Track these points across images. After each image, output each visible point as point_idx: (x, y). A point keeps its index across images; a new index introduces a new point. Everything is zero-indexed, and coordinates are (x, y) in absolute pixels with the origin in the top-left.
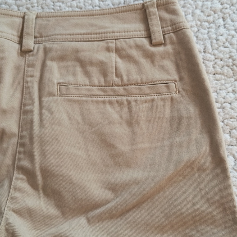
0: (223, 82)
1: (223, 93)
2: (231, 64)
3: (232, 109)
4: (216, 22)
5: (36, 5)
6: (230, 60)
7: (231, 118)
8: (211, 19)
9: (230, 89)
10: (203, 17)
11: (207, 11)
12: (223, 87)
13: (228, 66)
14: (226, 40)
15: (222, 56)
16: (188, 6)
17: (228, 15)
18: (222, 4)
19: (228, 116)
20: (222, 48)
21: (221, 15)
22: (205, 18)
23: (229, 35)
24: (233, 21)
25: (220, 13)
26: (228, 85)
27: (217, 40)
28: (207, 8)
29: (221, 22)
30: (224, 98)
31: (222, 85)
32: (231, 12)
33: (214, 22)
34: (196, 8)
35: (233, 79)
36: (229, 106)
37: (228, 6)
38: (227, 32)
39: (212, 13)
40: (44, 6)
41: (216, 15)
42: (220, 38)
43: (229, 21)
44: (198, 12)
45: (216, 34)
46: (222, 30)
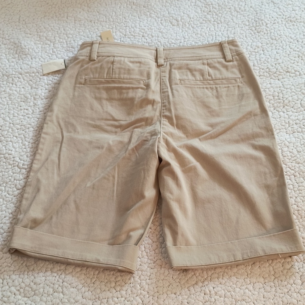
0: (264, 79)
1: (265, 84)
2: (268, 71)
3: (269, 91)
4: (259, 52)
5: (160, 45)
6: (268, 69)
7: (269, 95)
8: (256, 51)
9: (268, 83)
10: (252, 50)
11: (254, 47)
12: (264, 82)
13: (267, 72)
14: (265, 60)
15: (263, 68)
16: (244, 45)
17: (265, 49)
18: (262, 44)
19: (267, 94)
20: (263, 64)
21: (262, 49)
22: (253, 50)
23: (266, 58)
24: (268, 51)
25: (261, 48)
26: (267, 81)
27: (260, 60)
28: (254, 46)
29: (262, 52)
30: (265, 87)
31: (264, 81)
32: (267, 48)
33: (258, 52)
34: (248, 46)
35: (269, 78)
36: (268, 90)
37: (265, 45)
38: (265, 57)
39: (257, 48)
40: (165, 45)
41: (259, 49)
42: (262, 59)
43: (266, 51)
44: (249, 47)
45: (259, 57)
46: (262, 56)
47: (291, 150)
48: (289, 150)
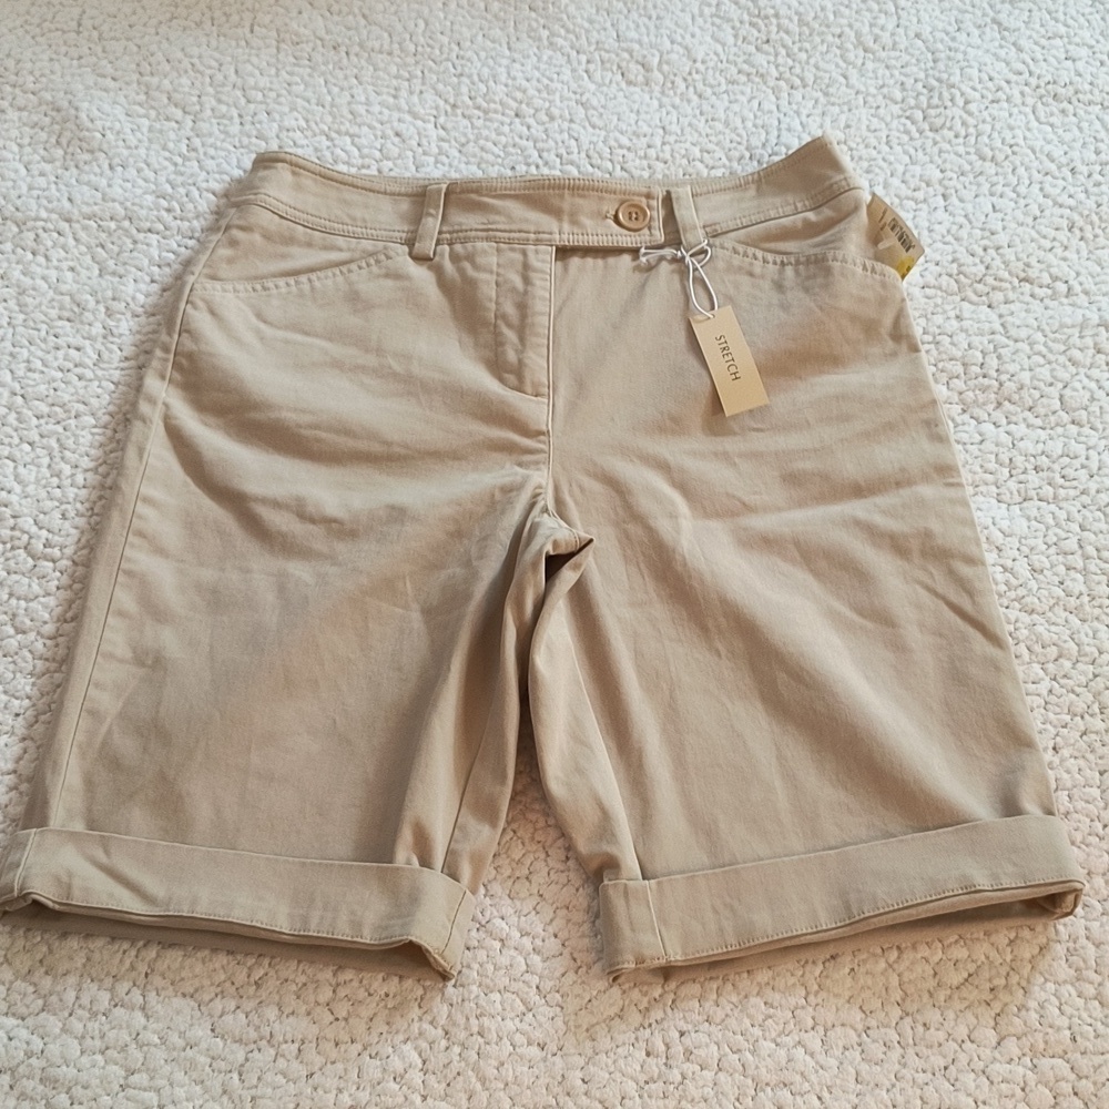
47: (1009, 563)
48: (1002, 561)
